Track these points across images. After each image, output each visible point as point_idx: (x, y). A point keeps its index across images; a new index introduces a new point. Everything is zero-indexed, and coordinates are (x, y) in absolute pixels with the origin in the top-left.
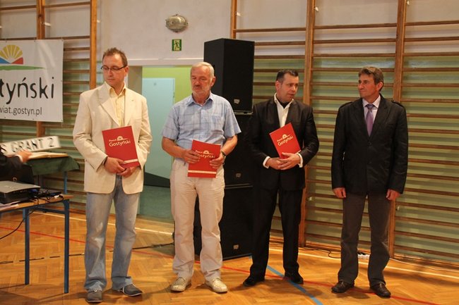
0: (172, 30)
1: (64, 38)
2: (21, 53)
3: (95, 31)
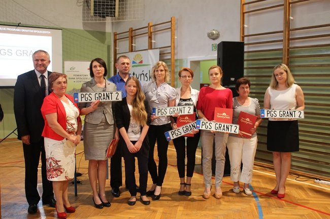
0: (211, 39)
1: (160, 48)
2: (142, 58)
3: (174, 42)
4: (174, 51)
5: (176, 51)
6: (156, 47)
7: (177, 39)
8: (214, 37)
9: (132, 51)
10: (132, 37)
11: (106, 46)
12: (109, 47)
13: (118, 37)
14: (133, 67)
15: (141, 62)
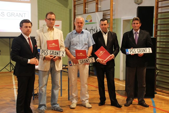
0: (137, 4)
1: (103, 11)
2: (91, 18)
3: (112, 7)
4: (112, 13)
5: (114, 13)
6: (101, 11)
7: (115, 4)
9: (85, 13)
10: (85, 3)
11: (68, 10)
12: (70, 10)
13: (76, 3)
14: (86, 24)
15: (91, 21)
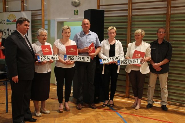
0: (74, 6)
3: (44, 7)
4: (44, 14)
8: (76, 5)
15: (15, 21)
